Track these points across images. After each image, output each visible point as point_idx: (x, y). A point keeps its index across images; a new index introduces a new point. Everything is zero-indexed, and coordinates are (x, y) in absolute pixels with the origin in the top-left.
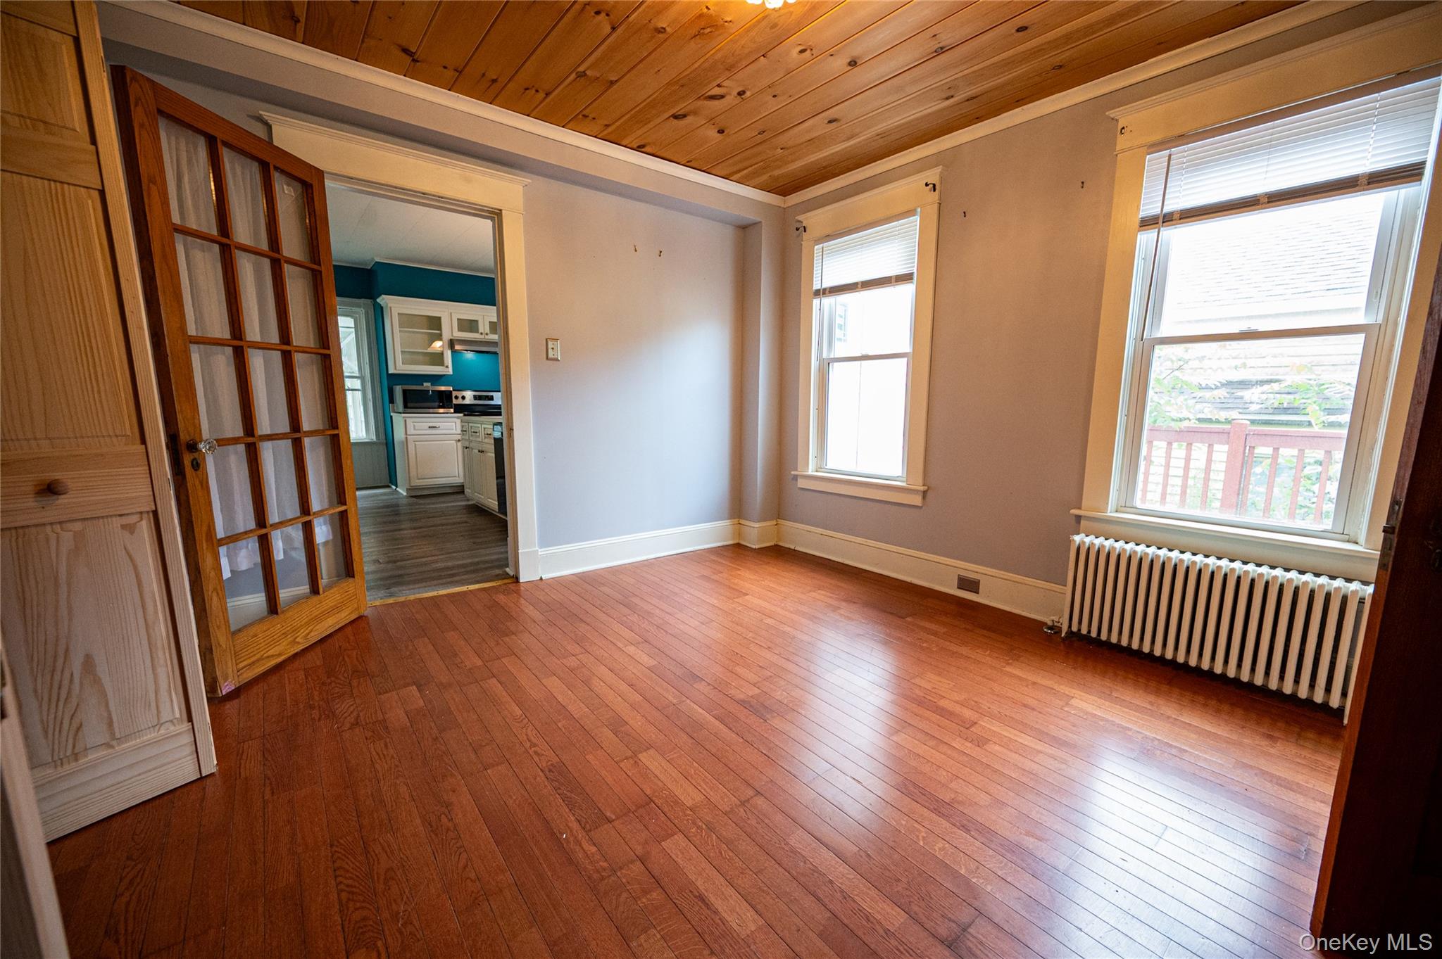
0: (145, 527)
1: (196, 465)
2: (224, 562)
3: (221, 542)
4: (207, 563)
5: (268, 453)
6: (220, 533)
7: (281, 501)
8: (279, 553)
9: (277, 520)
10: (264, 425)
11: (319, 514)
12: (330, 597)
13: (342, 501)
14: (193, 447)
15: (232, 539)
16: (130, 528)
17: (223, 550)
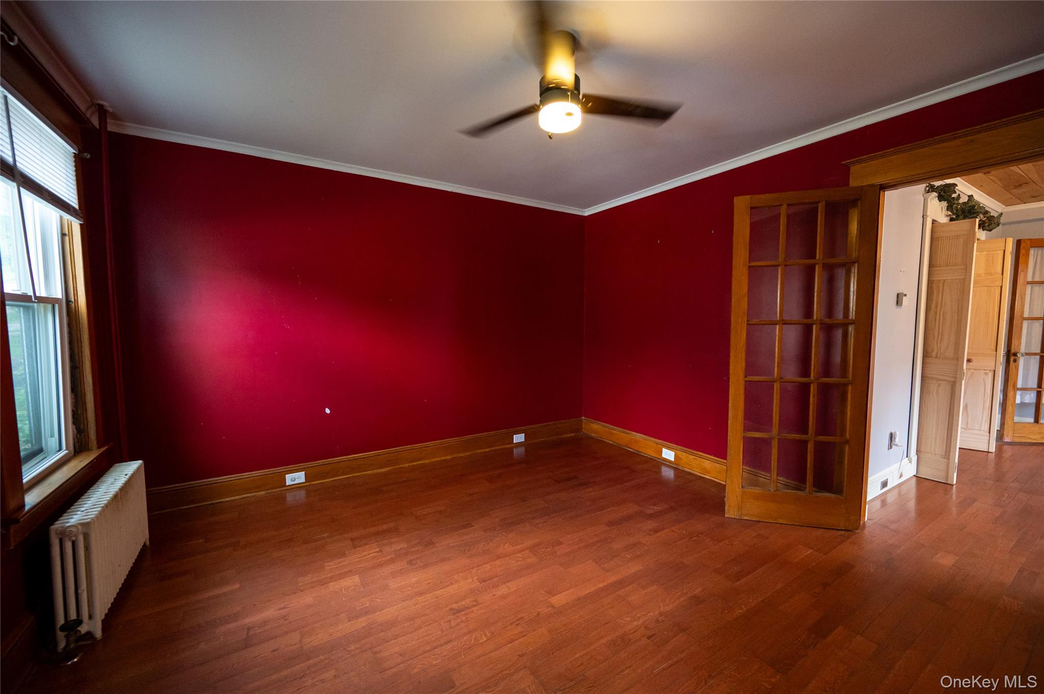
0: (991, 373)
1: (1015, 361)
2: (1019, 396)
3: (1020, 388)
4: (1010, 395)
6: (1020, 386)
14: (1015, 355)
15: (1024, 390)
16: (988, 373)
17: (1019, 392)
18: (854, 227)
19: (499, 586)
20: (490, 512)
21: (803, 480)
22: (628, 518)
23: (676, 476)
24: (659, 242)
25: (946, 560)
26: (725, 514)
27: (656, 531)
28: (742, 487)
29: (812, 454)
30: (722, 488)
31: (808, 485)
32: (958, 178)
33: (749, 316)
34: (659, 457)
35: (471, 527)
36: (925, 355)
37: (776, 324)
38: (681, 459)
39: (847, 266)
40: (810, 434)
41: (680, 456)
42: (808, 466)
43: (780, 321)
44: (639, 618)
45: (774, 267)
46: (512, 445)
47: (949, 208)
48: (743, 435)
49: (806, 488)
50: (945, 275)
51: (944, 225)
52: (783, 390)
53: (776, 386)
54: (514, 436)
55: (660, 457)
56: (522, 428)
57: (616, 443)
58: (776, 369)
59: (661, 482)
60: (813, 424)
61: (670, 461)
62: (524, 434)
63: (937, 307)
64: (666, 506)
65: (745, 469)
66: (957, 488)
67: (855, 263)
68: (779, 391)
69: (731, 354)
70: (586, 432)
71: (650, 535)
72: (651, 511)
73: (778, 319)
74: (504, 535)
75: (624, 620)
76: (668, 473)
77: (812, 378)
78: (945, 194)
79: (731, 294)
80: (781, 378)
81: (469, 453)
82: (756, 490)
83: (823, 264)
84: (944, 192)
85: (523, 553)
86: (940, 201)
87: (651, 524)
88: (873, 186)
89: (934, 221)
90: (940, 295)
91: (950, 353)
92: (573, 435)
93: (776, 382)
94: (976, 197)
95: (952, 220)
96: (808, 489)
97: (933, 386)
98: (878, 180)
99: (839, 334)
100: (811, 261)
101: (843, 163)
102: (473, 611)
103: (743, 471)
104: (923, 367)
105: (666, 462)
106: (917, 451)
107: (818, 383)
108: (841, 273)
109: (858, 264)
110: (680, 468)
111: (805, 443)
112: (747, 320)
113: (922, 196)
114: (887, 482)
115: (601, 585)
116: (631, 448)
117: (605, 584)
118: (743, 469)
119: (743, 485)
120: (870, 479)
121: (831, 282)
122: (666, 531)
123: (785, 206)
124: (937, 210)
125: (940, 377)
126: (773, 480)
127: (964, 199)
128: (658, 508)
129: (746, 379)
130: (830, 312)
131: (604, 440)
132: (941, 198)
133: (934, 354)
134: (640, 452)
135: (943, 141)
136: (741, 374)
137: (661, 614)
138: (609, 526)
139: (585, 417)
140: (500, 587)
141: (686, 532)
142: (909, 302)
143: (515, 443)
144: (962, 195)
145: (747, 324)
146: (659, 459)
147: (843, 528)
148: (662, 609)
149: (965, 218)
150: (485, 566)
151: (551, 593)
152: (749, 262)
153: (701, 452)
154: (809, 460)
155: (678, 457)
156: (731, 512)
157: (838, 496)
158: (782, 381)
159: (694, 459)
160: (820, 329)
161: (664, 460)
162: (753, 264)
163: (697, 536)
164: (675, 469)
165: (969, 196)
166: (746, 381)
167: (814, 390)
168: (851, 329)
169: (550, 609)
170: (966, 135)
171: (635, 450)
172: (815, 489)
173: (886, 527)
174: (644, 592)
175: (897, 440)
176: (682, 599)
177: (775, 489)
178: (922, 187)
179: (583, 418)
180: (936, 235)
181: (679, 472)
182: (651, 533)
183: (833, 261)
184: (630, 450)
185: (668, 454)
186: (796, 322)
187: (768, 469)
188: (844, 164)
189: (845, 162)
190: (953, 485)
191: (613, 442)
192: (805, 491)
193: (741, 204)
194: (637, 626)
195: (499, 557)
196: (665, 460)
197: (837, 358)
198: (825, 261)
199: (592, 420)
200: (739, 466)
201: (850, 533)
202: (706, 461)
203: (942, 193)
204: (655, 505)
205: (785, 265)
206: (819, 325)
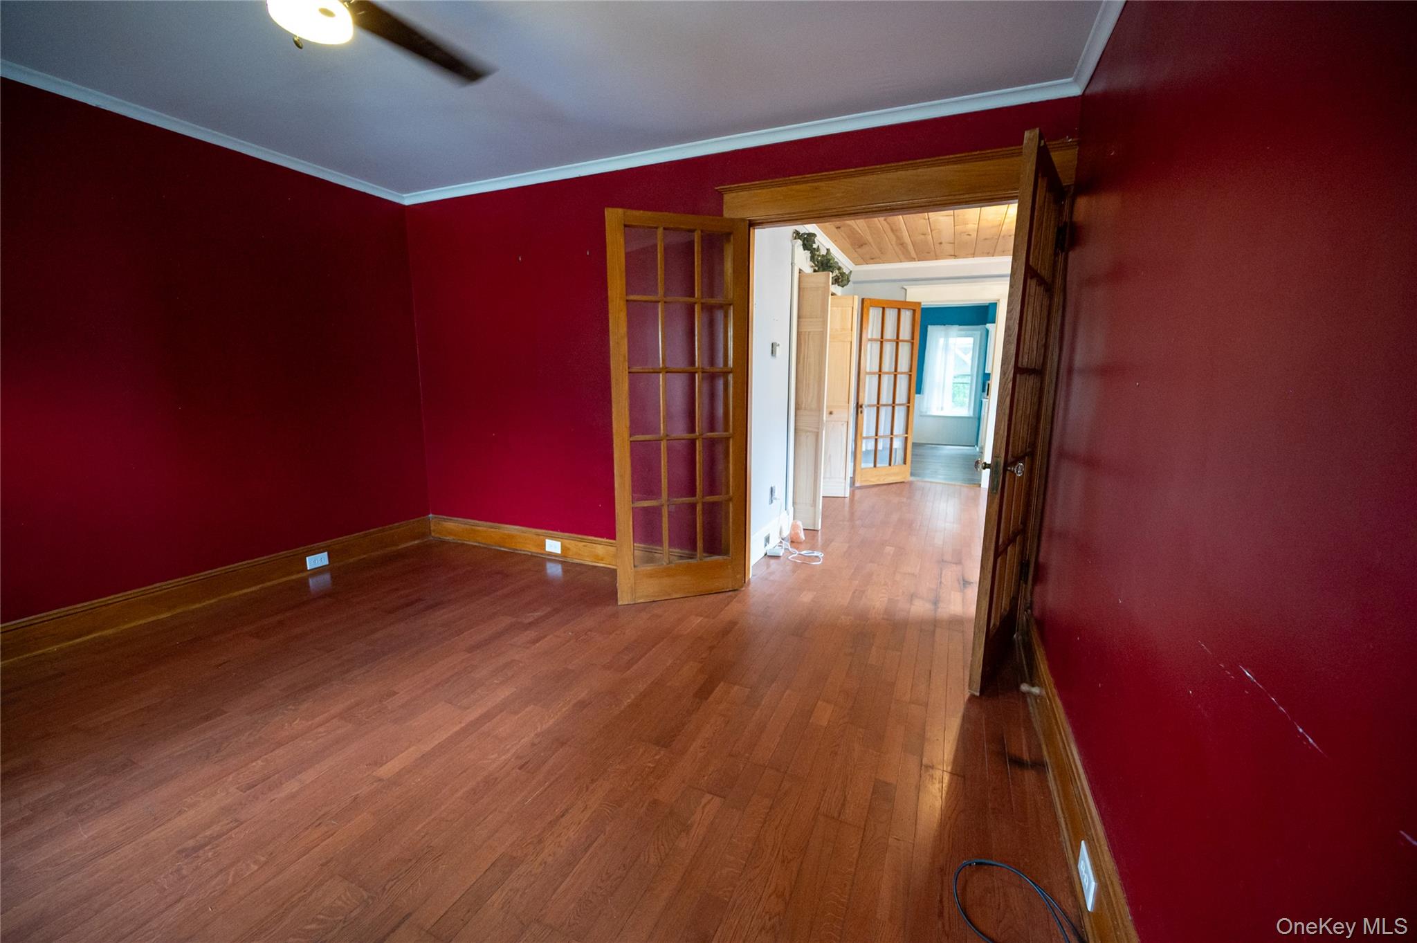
0: (845, 425)
1: (861, 412)
2: (864, 445)
3: (864, 438)
4: (859, 443)
5: (883, 411)
6: (864, 435)
7: (884, 429)
8: (880, 447)
9: (882, 435)
10: (883, 401)
11: (897, 436)
12: (894, 469)
13: (907, 433)
14: (861, 407)
15: (867, 438)
16: (843, 425)
17: (864, 441)
18: (729, 267)
19: (282, 784)
20: (263, 682)
21: (694, 548)
22: (498, 636)
23: (565, 571)
24: (520, 259)
25: (807, 597)
26: (617, 600)
27: (535, 641)
28: (635, 566)
29: (701, 517)
30: (613, 573)
31: (698, 550)
32: (815, 225)
33: (631, 361)
34: (542, 552)
35: (221, 715)
36: (797, 409)
37: (660, 372)
38: (569, 549)
39: (724, 307)
40: (697, 496)
41: (568, 546)
42: (698, 530)
43: (663, 368)
44: (509, 749)
45: (653, 304)
46: (304, 575)
47: (812, 258)
48: (632, 506)
49: (696, 555)
50: (811, 327)
51: (808, 275)
52: (669, 449)
53: (663, 445)
54: (307, 558)
55: (544, 552)
56: (322, 544)
57: (482, 543)
58: (662, 425)
59: (545, 581)
60: (700, 485)
61: (556, 555)
62: (326, 553)
63: (804, 358)
64: (549, 609)
65: (637, 546)
66: (821, 533)
67: (730, 305)
68: (666, 449)
69: (613, 410)
70: (437, 535)
71: (528, 648)
72: (531, 620)
73: (661, 366)
74: (291, 709)
75: (489, 759)
76: (554, 570)
77: (697, 434)
78: (808, 241)
79: (608, 336)
80: (667, 435)
81: (213, 601)
82: (649, 568)
83: (702, 303)
84: (807, 241)
85: (327, 724)
86: (804, 250)
87: (531, 634)
88: (743, 220)
89: (800, 271)
90: (807, 344)
91: (814, 405)
92: (416, 542)
93: (662, 440)
94: (832, 251)
95: (815, 271)
96: (698, 555)
97: (803, 438)
98: (749, 215)
99: (720, 384)
100: (691, 300)
101: (716, 188)
102: (231, 838)
103: (634, 549)
104: (796, 420)
105: (552, 557)
106: (793, 503)
107: (703, 439)
108: (719, 315)
109: (734, 307)
110: (569, 560)
111: (693, 507)
112: (629, 368)
113: (790, 243)
114: (769, 537)
115: (457, 728)
116: (503, 547)
117: (463, 725)
118: (634, 546)
119: (636, 564)
120: (753, 537)
121: (711, 324)
122: (549, 637)
123: (660, 231)
124: (803, 260)
125: (808, 429)
126: (667, 553)
127: (823, 252)
128: (539, 614)
129: (631, 439)
130: (712, 361)
131: (465, 542)
132: (805, 247)
133: (803, 406)
134: (517, 550)
135: (796, 183)
136: (626, 433)
137: (537, 735)
138: (469, 653)
139: (433, 513)
140: (284, 786)
141: (572, 632)
142: (782, 351)
143: (310, 570)
144: (821, 247)
145: (629, 373)
146: (542, 554)
147: (731, 589)
148: (539, 729)
149: (823, 270)
150: (254, 764)
151: (378, 763)
152: (627, 295)
153: (592, 536)
154: (698, 525)
155: (565, 547)
156: (624, 598)
157: (725, 557)
158: (668, 438)
159: (584, 546)
160: (702, 379)
161: (548, 555)
162: (632, 297)
163: (586, 634)
164: (563, 563)
165: (827, 249)
166: (631, 441)
167: (699, 446)
168: (730, 377)
169: (375, 784)
170: (814, 181)
171: (509, 549)
172: (705, 555)
173: (766, 579)
174: (516, 717)
175: (776, 494)
176: (564, 709)
177: (668, 562)
178: (788, 230)
179: (431, 515)
180: (802, 286)
181: (568, 566)
182: (528, 645)
183: (712, 301)
184: (503, 549)
185: (553, 546)
186: (680, 371)
187: (659, 542)
188: (717, 190)
189: (719, 188)
190: (817, 531)
191: (479, 543)
192: (696, 558)
193: (614, 217)
194: (506, 760)
195: (280, 744)
196: (550, 554)
197: (720, 411)
198: (703, 301)
199: (445, 517)
200: (630, 545)
201: (736, 592)
202: (598, 546)
203: (805, 242)
204: (535, 610)
205: (665, 302)
206: (700, 373)
